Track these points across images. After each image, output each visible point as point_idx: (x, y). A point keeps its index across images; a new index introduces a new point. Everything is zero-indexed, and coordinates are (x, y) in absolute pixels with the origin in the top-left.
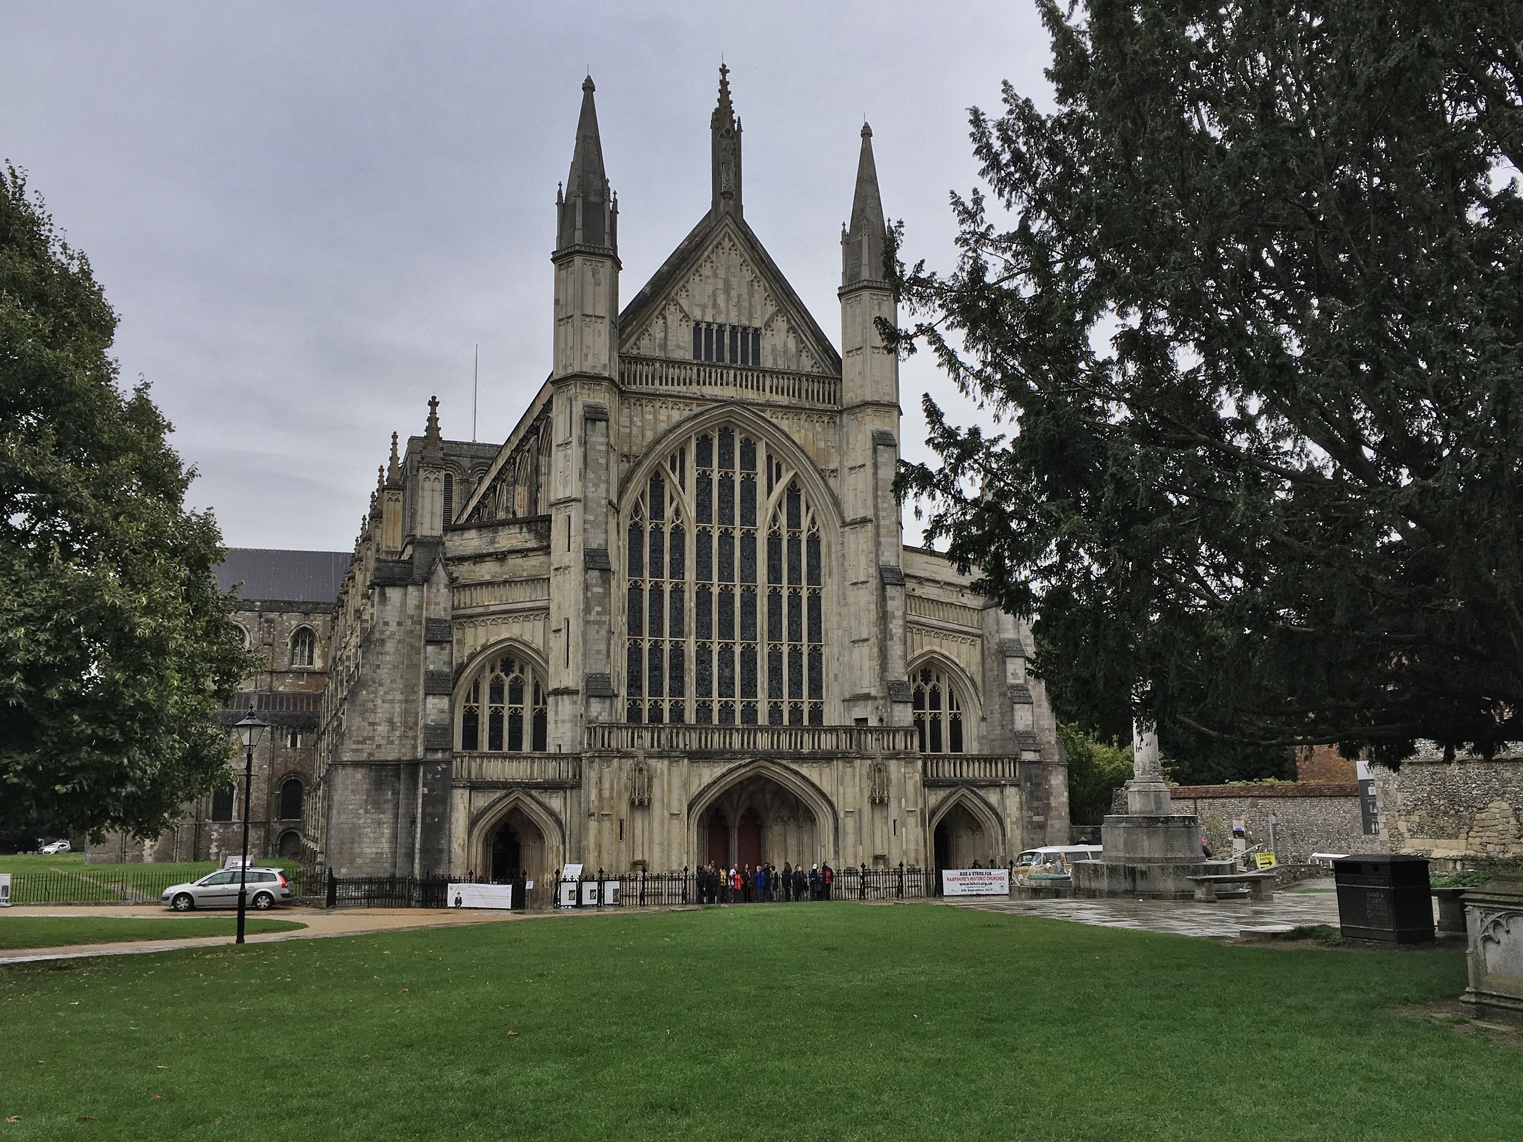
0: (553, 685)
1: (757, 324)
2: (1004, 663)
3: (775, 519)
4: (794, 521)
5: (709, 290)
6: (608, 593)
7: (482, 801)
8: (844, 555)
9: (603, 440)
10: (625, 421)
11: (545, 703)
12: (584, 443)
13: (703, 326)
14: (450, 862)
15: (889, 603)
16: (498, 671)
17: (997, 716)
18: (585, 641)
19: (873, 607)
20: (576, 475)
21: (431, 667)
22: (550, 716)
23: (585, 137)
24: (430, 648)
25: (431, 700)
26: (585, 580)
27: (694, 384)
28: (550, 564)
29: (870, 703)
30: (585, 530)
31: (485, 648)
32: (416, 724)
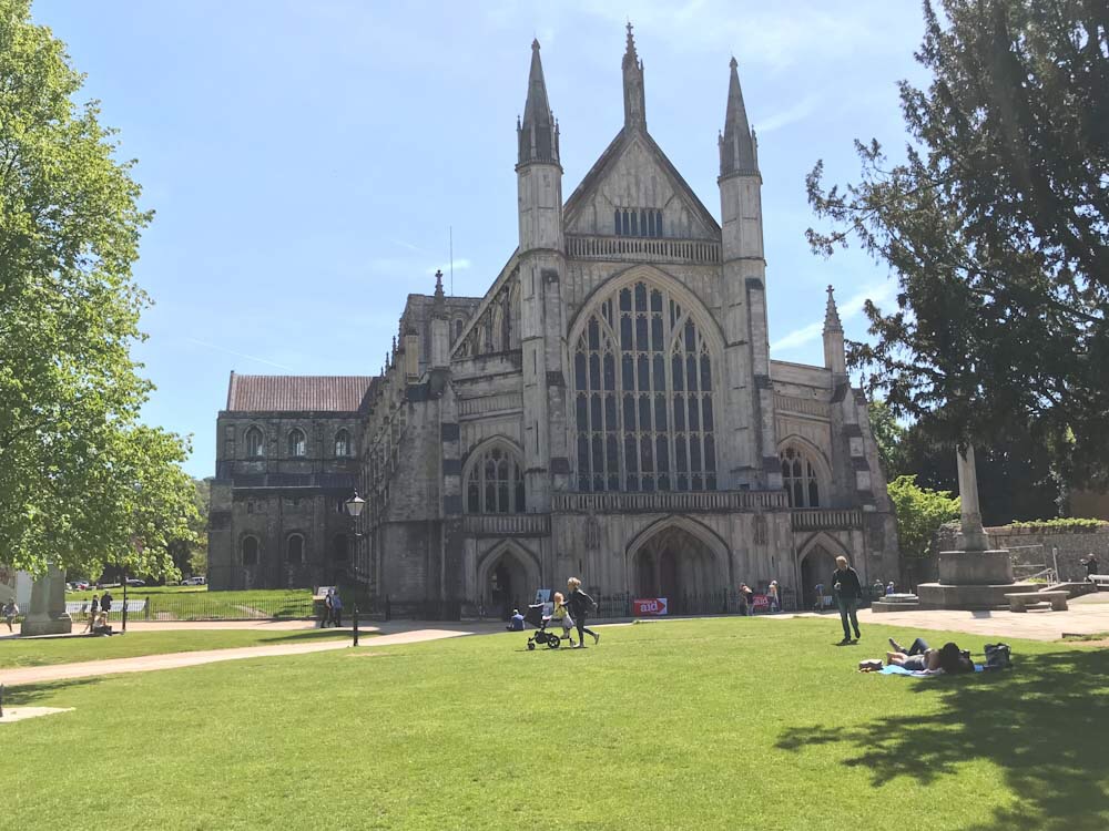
0: (528, 466)
1: (659, 205)
2: (848, 442)
3: (677, 346)
4: (691, 346)
5: (624, 184)
6: (564, 401)
7: (484, 546)
8: (727, 370)
9: (556, 295)
10: (569, 281)
11: (523, 478)
12: (543, 298)
13: (622, 211)
14: (465, 589)
15: (762, 401)
16: (490, 458)
17: (844, 480)
18: (549, 436)
19: (750, 404)
20: (538, 321)
21: (447, 457)
22: (527, 487)
23: (535, 81)
24: (445, 444)
25: (447, 478)
26: (548, 394)
27: (617, 252)
28: (522, 383)
29: (750, 473)
30: (546, 359)
31: (481, 441)
32: (437, 495)
